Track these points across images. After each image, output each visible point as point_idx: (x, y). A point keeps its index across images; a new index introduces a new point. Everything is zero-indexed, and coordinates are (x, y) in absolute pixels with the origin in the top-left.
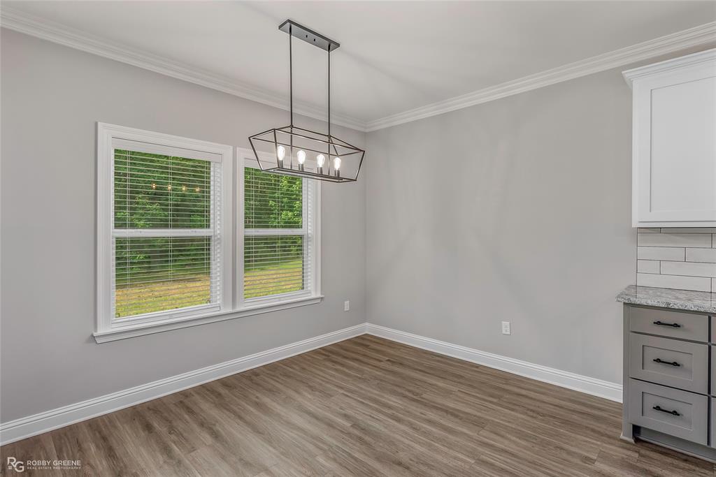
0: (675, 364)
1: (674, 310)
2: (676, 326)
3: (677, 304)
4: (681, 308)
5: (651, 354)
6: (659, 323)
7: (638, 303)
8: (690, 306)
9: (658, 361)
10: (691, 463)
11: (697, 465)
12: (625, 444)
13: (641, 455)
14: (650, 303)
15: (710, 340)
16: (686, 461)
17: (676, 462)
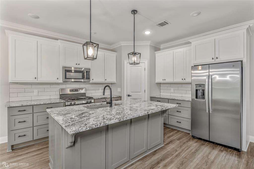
0: (24, 121)
1: (24, 106)
2: (24, 110)
3: (25, 104)
4: (26, 105)
5: (17, 121)
6: (19, 111)
7: (13, 106)
8: (28, 104)
9: (20, 122)
10: (29, 147)
11: (31, 146)
12: (9, 153)
13: (15, 153)
14: (17, 105)
15: (33, 112)
16: (27, 147)
17: (25, 149)
